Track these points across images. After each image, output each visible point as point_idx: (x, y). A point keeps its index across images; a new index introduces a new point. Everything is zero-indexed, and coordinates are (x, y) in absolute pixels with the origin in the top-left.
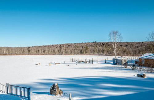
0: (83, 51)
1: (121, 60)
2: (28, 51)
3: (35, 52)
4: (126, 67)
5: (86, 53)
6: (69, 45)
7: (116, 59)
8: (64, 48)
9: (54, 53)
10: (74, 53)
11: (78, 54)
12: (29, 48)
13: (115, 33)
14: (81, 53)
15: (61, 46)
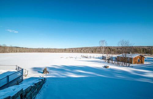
0: (93, 51)
1: (106, 57)
2: (65, 50)
3: (68, 51)
4: (106, 61)
5: (95, 52)
6: (87, 48)
7: (103, 56)
8: (84, 49)
9: (78, 52)
10: (88, 52)
11: (90, 53)
12: (65, 49)
13: (103, 41)
14: (92, 52)
15: (82, 48)
